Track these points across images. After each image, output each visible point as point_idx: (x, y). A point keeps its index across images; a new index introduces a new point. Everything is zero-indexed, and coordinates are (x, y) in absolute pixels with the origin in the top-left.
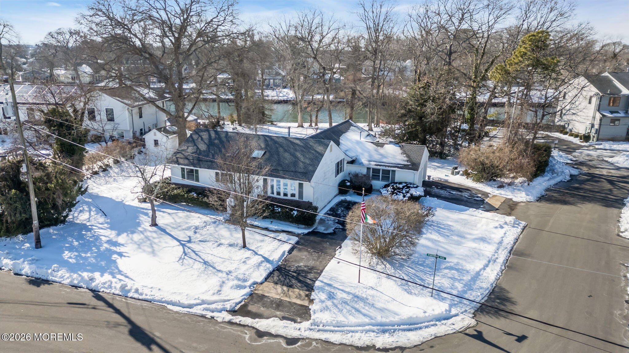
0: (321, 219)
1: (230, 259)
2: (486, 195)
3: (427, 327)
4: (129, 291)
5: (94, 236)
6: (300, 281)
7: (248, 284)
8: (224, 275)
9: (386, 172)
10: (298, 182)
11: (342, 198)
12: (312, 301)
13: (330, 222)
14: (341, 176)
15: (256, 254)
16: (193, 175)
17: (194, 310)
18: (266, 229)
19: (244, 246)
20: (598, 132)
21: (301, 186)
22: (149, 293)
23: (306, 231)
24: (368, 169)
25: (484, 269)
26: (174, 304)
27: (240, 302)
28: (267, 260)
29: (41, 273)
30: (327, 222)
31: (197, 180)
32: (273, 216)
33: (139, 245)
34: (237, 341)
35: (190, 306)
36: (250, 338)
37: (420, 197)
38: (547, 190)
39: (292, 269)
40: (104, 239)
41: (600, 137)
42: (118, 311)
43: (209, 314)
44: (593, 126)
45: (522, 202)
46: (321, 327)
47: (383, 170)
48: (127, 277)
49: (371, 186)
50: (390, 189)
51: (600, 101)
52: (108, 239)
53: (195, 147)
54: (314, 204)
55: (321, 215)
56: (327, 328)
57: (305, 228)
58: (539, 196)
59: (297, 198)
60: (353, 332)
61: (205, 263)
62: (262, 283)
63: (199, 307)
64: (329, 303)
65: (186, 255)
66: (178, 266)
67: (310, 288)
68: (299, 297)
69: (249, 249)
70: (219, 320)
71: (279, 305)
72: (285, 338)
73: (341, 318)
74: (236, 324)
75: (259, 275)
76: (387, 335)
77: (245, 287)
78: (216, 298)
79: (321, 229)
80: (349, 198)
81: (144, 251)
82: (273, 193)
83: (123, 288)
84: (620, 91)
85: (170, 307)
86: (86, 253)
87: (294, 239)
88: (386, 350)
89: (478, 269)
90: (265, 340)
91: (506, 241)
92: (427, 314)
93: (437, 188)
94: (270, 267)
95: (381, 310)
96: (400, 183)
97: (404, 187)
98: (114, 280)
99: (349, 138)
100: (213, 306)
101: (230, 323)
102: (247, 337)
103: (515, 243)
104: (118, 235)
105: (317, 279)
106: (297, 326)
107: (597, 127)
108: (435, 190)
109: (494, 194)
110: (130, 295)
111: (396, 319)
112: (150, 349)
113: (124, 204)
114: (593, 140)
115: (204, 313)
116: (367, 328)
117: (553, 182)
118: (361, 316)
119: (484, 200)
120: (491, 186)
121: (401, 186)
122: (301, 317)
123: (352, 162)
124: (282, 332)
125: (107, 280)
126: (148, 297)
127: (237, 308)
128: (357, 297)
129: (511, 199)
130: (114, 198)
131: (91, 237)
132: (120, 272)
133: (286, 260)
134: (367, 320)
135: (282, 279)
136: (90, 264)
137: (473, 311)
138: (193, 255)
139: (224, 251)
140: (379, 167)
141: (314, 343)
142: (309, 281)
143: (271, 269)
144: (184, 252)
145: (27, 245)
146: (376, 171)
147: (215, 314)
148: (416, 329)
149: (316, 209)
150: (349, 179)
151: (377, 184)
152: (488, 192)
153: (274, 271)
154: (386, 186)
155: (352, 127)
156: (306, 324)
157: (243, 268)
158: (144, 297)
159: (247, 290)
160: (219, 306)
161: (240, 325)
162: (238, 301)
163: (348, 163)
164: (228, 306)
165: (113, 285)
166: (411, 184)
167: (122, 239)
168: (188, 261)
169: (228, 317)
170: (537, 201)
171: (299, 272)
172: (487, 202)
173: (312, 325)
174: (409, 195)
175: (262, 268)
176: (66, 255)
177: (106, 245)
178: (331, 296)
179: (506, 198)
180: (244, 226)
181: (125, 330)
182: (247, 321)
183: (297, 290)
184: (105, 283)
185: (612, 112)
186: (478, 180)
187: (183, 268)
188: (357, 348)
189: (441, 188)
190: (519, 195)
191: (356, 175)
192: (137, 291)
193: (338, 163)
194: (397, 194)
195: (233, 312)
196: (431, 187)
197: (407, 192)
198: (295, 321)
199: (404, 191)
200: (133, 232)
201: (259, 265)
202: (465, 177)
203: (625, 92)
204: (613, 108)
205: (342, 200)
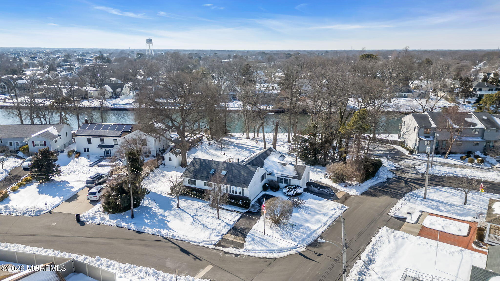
0: (253, 205)
1: (213, 223)
2: (337, 190)
3: (286, 251)
4: (175, 237)
5: (154, 212)
6: (241, 233)
7: (221, 234)
8: (211, 230)
9: (286, 180)
10: (242, 188)
11: (264, 193)
12: (245, 242)
13: (257, 206)
14: (264, 182)
15: (223, 222)
16: (193, 182)
17: (201, 244)
18: (228, 210)
19: (218, 218)
20: (418, 148)
21: (243, 190)
22: (183, 238)
23: (245, 211)
24: (278, 178)
25: (318, 229)
26: (193, 242)
27: (218, 242)
28: (228, 224)
29: (139, 229)
30: (255, 206)
31: (195, 185)
32: (230, 203)
33: (174, 216)
34: (217, 255)
35: (199, 243)
36: (222, 254)
37: (301, 193)
38: (371, 188)
39: (238, 228)
40: (159, 214)
41: (419, 151)
42: (174, 243)
43: (207, 246)
44: (416, 145)
45: (353, 195)
46: (248, 251)
47: (285, 179)
48: (174, 231)
49: (279, 186)
50: (287, 189)
51: (419, 131)
52: (160, 214)
53: (194, 167)
54: (249, 198)
55: (252, 203)
56: (250, 251)
57: (245, 210)
58: (363, 191)
59: (241, 195)
60: (259, 252)
61: (203, 225)
62: (226, 234)
63: (203, 243)
64: (252, 242)
65: (194, 221)
66: (192, 226)
67: (245, 236)
68: (240, 240)
69: (221, 220)
70: (211, 248)
71: (232, 243)
72: (235, 254)
73: (256, 248)
74: (217, 249)
75: (225, 231)
76: (271, 253)
77: (219, 236)
78: (208, 240)
79: (252, 210)
80: (267, 193)
81: (177, 219)
82: (230, 192)
83: (173, 235)
84: (431, 125)
85: (191, 243)
86: (153, 220)
87: (240, 215)
88: (270, 259)
89: (315, 229)
90: (227, 255)
91: (333, 217)
92: (288, 247)
93: (314, 187)
94: (229, 228)
95: (272, 244)
96: (293, 186)
97: (294, 188)
98: (169, 232)
99: (270, 159)
100: (208, 243)
101: (214, 249)
102: (221, 254)
103: (337, 218)
104: (165, 211)
105: (248, 232)
106: (239, 250)
107: (417, 145)
108: (312, 188)
109: (342, 190)
110: (176, 238)
111: (276, 248)
112: (189, 255)
113: (162, 196)
114: (416, 153)
115: (205, 245)
116: (265, 251)
117: (376, 183)
118: (263, 246)
119: (335, 194)
120: (341, 186)
121: (292, 187)
122: (241, 247)
123: (270, 174)
124: (233, 252)
125: (166, 232)
126: (183, 239)
127: (217, 244)
128: (263, 239)
129: (348, 194)
130: (157, 193)
131: (153, 213)
132: (170, 229)
133: (236, 225)
134: (265, 248)
135: (234, 232)
136: (157, 225)
137: (306, 246)
138: (197, 221)
139: (210, 220)
140: (282, 177)
141: (245, 256)
142: (245, 233)
143: (230, 228)
144: (194, 220)
145: (128, 217)
146: (281, 179)
147: (209, 246)
148: (283, 252)
149: (250, 200)
150: (268, 183)
151: (282, 185)
152: (339, 189)
153: (231, 229)
154: (286, 187)
155: (272, 152)
156: (242, 250)
157: (219, 228)
158: (181, 239)
159: (220, 237)
160: (210, 243)
161: (218, 250)
162: (217, 241)
163: (268, 174)
164: (213, 243)
165: (169, 234)
166: (298, 186)
167: (167, 213)
168: (195, 224)
169: (214, 247)
170: (361, 194)
171: (241, 229)
172: (336, 195)
173: (244, 250)
174: (295, 192)
175: (226, 228)
176: (146, 221)
177: (160, 217)
178: (253, 240)
179: (347, 193)
180: (218, 209)
181: (179, 250)
182: (221, 248)
183: (240, 238)
184: (165, 234)
185: (426, 137)
187: (194, 227)
188: (260, 258)
189: (315, 187)
190: (353, 191)
191: (272, 181)
192: (178, 237)
193: (262, 176)
194: (290, 192)
195: (215, 245)
196: (310, 186)
197: (295, 191)
198: (238, 249)
199: (294, 190)
200: (171, 210)
201: (225, 226)
202: (330, 180)
203: (434, 125)
204: (427, 135)
205: (264, 194)
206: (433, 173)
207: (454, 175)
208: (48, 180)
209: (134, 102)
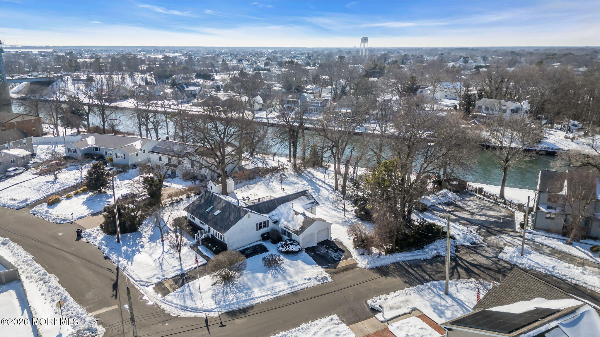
1: (170, 265)
2: (348, 257)
5: (140, 241)
6: (182, 282)
7: (164, 278)
8: (161, 271)
12: (174, 291)
14: (264, 230)
15: (181, 265)
19: (180, 261)
20: (534, 222)
22: (129, 272)
24: (282, 229)
26: (133, 279)
28: (181, 269)
29: (109, 254)
33: (150, 249)
35: (136, 281)
38: (395, 263)
39: (186, 276)
41: (537, 226)
42: (117, 276)
45: (359, 268)
47: (288, 232)
48: (132, 263)
49: (281, 238)
50: (283, 243)
51: (539, 197)
52: (142, 244)
53: (200, 201)
54: (229, 246)
56: (165, 302)
58: (379, 265)
59: (222, 240)
62: (169, 279)
64: (178, 293)
67: (181, 285)
68: (173, 288)
69: (181, 263)
70: (139, 289)
71: (164, 289)
73: (174, 300)
75: (172, 275)
76: (180, 311)
77: (161, 279)
78: (146, 280)
80: (264, 244)
81: (149, 252)
85: (130, 279)
86: (130, 249)
87: (204, 262)
91: (297, 287)
93: (325, 247)
94: (179, 273)
95: (193, 301)
96: (291, 241)
97: (289, 244)
98: (126, 263)
100: (141, 283)
102: (140, 297)
104: (149, 242)
105: (189, 282)
109: (354, 258)
111: (192, 306)
114: (531, 228)
116: (178, 306)
117: (411, 258)
118: (182, 300)
119: (340, 261)
120: (360, 252)
122: (163, 295)
123: (275, 222)
125: (124, 263)
128: (191, 294)
129: (356, 264)
131: (138, 241)
132: (132, 260)
133: (189, 271)
134: (181, 303)
135: (178, 279)
137: (223, 312)
139: (173, 261)
140: (285, 229)
142: (185, 282)
144: (160, 257)
145: (116, 240)
147: (140, 286)
150: (268, 232)
151: (285, 238)
152: (353, 255)
153: (179, 275)
156: (161, 299)
157: (170, 270)
160: (145, 284)
163: (273, 223)
164: (147, 284)
165: (124, 265)
167: (148, 244)
168: (157, 261)
170: (370, 269)
171: (187, 278)
172: (339, 263)
175: (176, 272)
176: (124, 248)
177: (139, 247)
178: (182, 291)
181: (113, 283)
183: (175, 285)
185: (549, 208)
186: (356, 247)
187: (152, 264)
189: (327, 248)
190: (365, 262)
191: (275, 231)
192: (127, 270)
193: (260, 223)
196: (323, 245)
197: (289, 247)
200: (154, 242)
203: (564, 192)
204: (551, 205)
205: (260, 244)
206: (517, 262)
207: (547, 272)
208: (100, 192)
209: (278, 117)
